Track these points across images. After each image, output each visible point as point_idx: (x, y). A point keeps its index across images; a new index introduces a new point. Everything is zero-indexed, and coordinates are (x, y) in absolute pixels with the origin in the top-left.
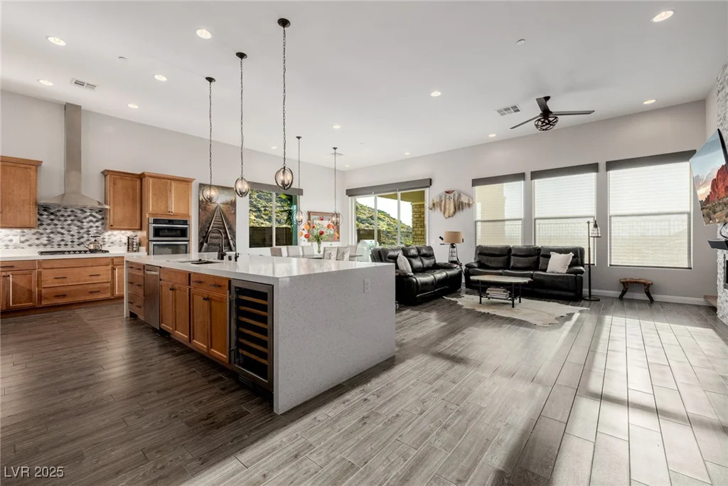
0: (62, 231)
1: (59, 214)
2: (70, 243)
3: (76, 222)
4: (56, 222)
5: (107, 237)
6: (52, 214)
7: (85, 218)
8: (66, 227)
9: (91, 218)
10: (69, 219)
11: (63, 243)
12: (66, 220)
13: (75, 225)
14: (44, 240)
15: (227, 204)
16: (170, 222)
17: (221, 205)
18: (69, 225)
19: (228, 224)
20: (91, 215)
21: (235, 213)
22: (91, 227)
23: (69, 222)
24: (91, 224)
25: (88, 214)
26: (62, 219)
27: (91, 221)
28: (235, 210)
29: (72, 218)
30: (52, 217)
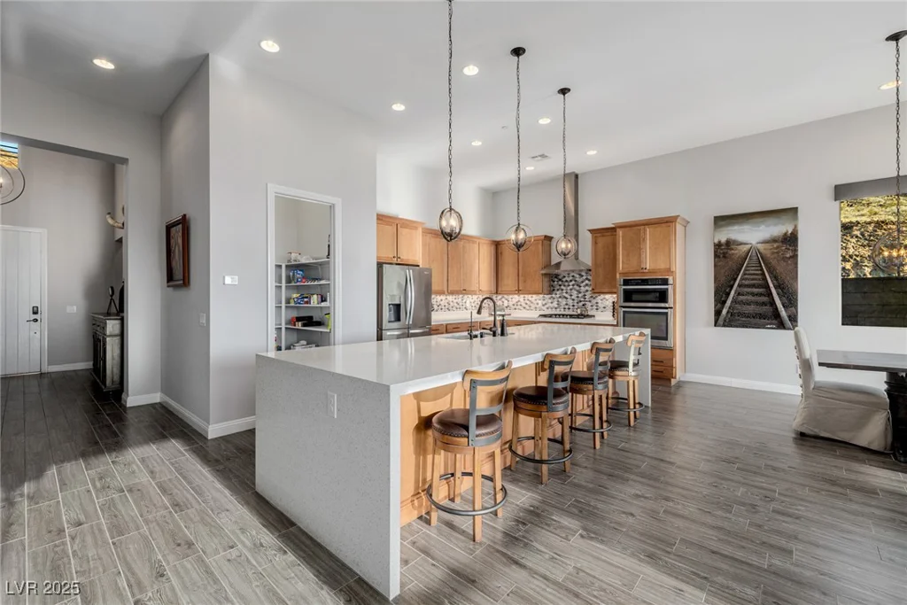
0: (566, 295)
1: (564, 280)
2: (571, 307)
3: (575, 286)
4: (562, 287)
5: (600, 302)
6: (560, 280)
7: (582, 282)
8: (569, 291)
9: (587, 282)
10: (571, 284)
11: (567, 307)
12: (569, 285)
13: (575, 289)
14: (555, 305)
15: (774, 240)
16: (645, 282)
17: (761, 247)
18: (571, 290)
19: (775, 278)
20: (587, 279)
21: (795, 257)
22: (587, 291)
23: (571, 287)
24: (587, 288)
25: (584, 278)
26: (566, 284)
27: (587, 285)
28: (796, 250)
29: (573, 282)
30: (560, 283)
